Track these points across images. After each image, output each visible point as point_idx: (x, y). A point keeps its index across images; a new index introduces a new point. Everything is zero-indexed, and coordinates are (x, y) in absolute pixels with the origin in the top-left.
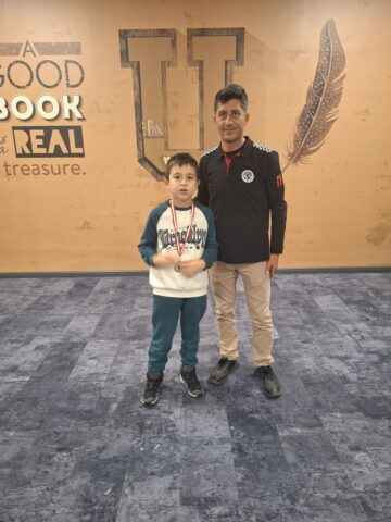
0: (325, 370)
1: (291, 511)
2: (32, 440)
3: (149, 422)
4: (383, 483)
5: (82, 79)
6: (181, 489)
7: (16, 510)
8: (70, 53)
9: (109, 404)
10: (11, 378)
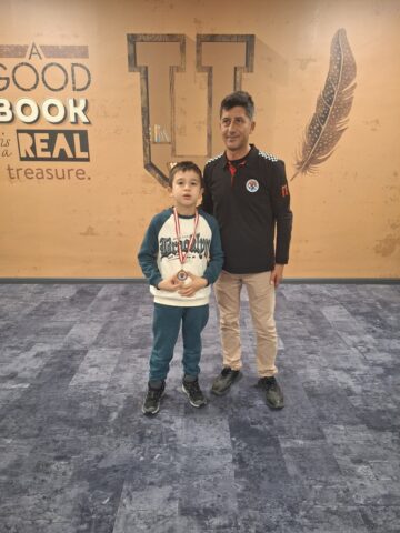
0: (330, 382)
1: (291, 523)
2: (30, 448)
3: (150, 432)
4: (385, 496)
5: (89, 83)
6: (180, 499)
7: (11, 518)
8: (76, 57)
9: (109, 412)
10: (10, 385)
